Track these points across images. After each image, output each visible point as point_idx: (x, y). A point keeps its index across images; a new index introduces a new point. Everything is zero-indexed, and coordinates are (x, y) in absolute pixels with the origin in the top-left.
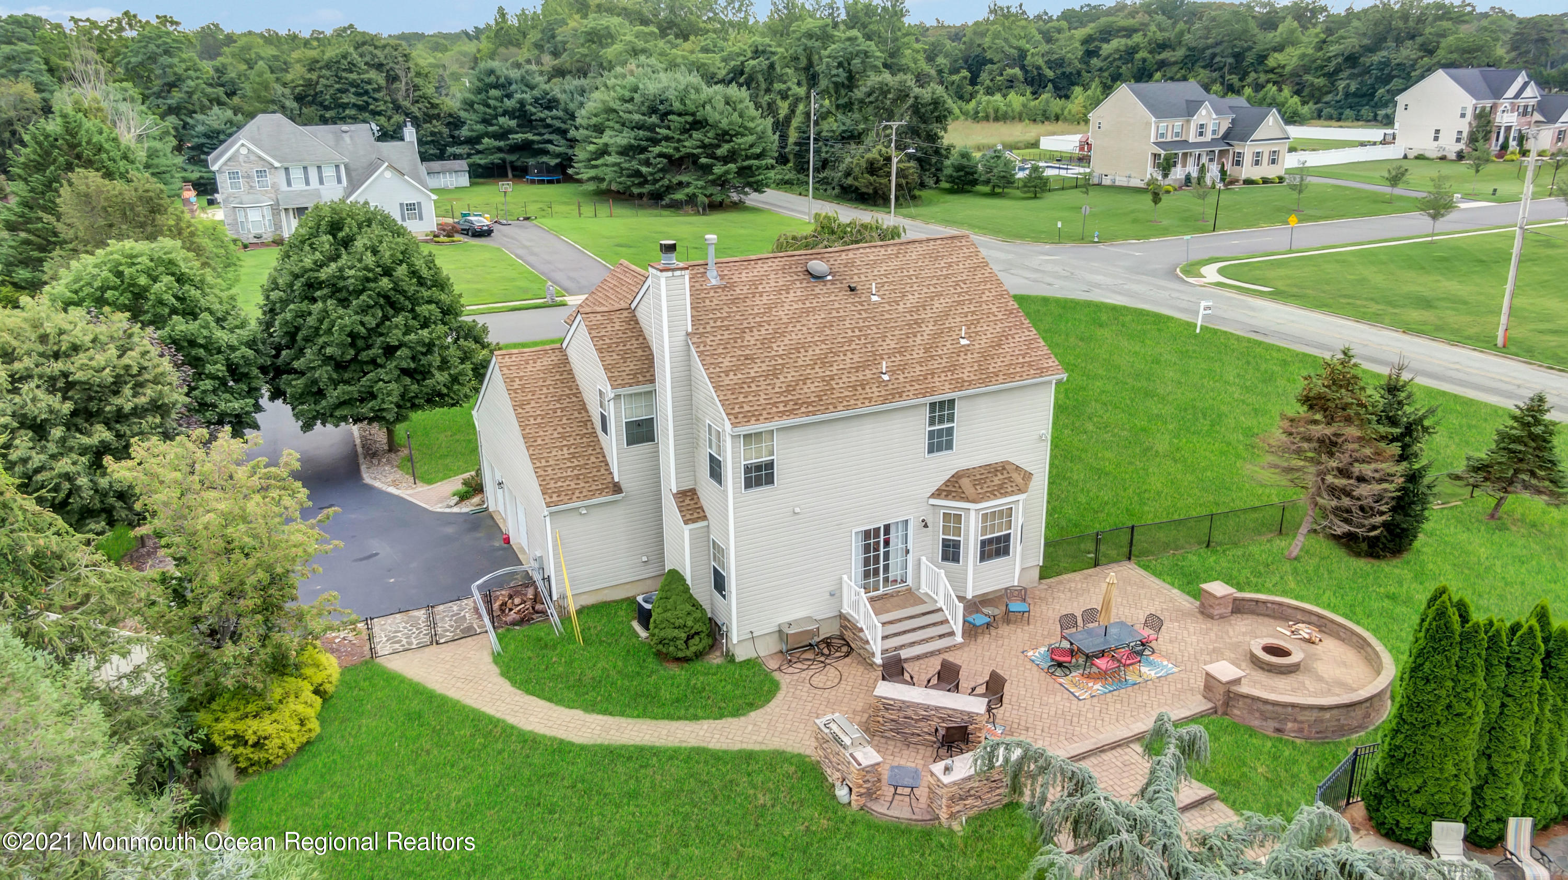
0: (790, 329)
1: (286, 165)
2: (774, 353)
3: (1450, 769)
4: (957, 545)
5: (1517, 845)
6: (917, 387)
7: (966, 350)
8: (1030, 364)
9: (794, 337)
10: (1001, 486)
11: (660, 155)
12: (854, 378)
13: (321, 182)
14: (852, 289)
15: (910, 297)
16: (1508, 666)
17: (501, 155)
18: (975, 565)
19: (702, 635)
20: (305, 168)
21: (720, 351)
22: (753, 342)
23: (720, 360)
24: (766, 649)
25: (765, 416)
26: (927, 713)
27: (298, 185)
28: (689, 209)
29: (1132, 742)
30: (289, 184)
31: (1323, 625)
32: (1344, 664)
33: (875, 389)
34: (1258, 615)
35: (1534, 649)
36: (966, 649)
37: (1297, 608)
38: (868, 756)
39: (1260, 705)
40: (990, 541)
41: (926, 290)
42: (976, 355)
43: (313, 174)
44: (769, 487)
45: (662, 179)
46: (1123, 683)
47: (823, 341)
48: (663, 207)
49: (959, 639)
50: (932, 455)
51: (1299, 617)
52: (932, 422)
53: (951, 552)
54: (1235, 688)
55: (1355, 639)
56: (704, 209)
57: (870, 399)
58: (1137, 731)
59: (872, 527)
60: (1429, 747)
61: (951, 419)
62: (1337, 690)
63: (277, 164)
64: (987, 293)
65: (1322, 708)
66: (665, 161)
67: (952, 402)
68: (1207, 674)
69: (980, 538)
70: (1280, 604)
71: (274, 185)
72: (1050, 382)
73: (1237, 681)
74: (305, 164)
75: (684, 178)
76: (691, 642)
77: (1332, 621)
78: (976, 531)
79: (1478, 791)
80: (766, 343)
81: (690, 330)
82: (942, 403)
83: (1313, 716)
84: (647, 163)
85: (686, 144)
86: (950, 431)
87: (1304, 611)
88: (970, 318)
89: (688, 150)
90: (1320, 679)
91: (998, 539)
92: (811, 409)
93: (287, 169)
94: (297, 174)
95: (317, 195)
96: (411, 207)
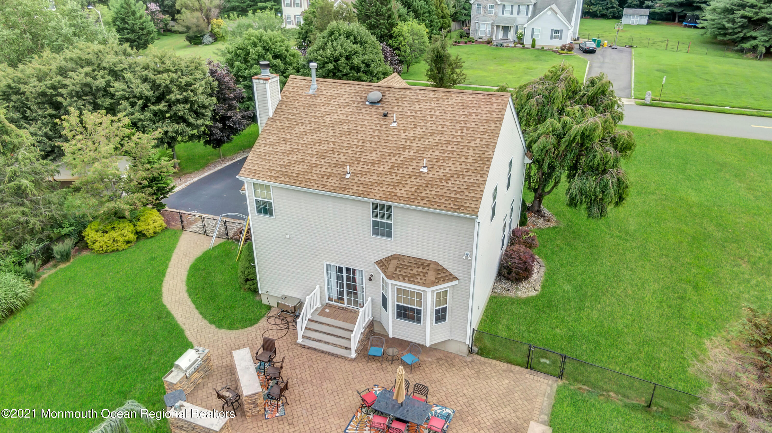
0: (324, 130)
1: (504, 3)
2: (301, 141)
4: (386, 299)
6: (361, 188)
9: (321, 135)
10: (414, 276)
11: (743, 17)
12: (329, 170)
13: (518, 14)
14: (385, 115)
15: (419, 129)
18: (393, 318)
20: (512, 6)
24: (275, 304)
27: (507, 14)
28: (750, 55)
30: (503, 13)
33: (334, 181)
41: (434, 127)
43: (515, 9)
44: (272, 217)
45: (739, 32)
47: (334, 143)
48: (737, 51)
49: (352, 355)
50: (375, 237)
52: (375, 215)
53: (385, 303)
56: (761, 56)
59: (339, 265)
61: (389, 217)
63: (499, 3)
66: (745, 20)
67: (389, 207)
69: (396, 303)
71: (496, 13)
74: (513, 3)
75: (754, 34)
78: (393, 297)
80: (303, 134)
81: (271, 116)
82: (382, 205)
84: (733, 22)
85: (763, 10)
88: (446, 155)
89: (763, 15)
91: (412, 310)
93: (504, 5)
94: (508, 8)
95: (515, 20)
96: (557, 32)
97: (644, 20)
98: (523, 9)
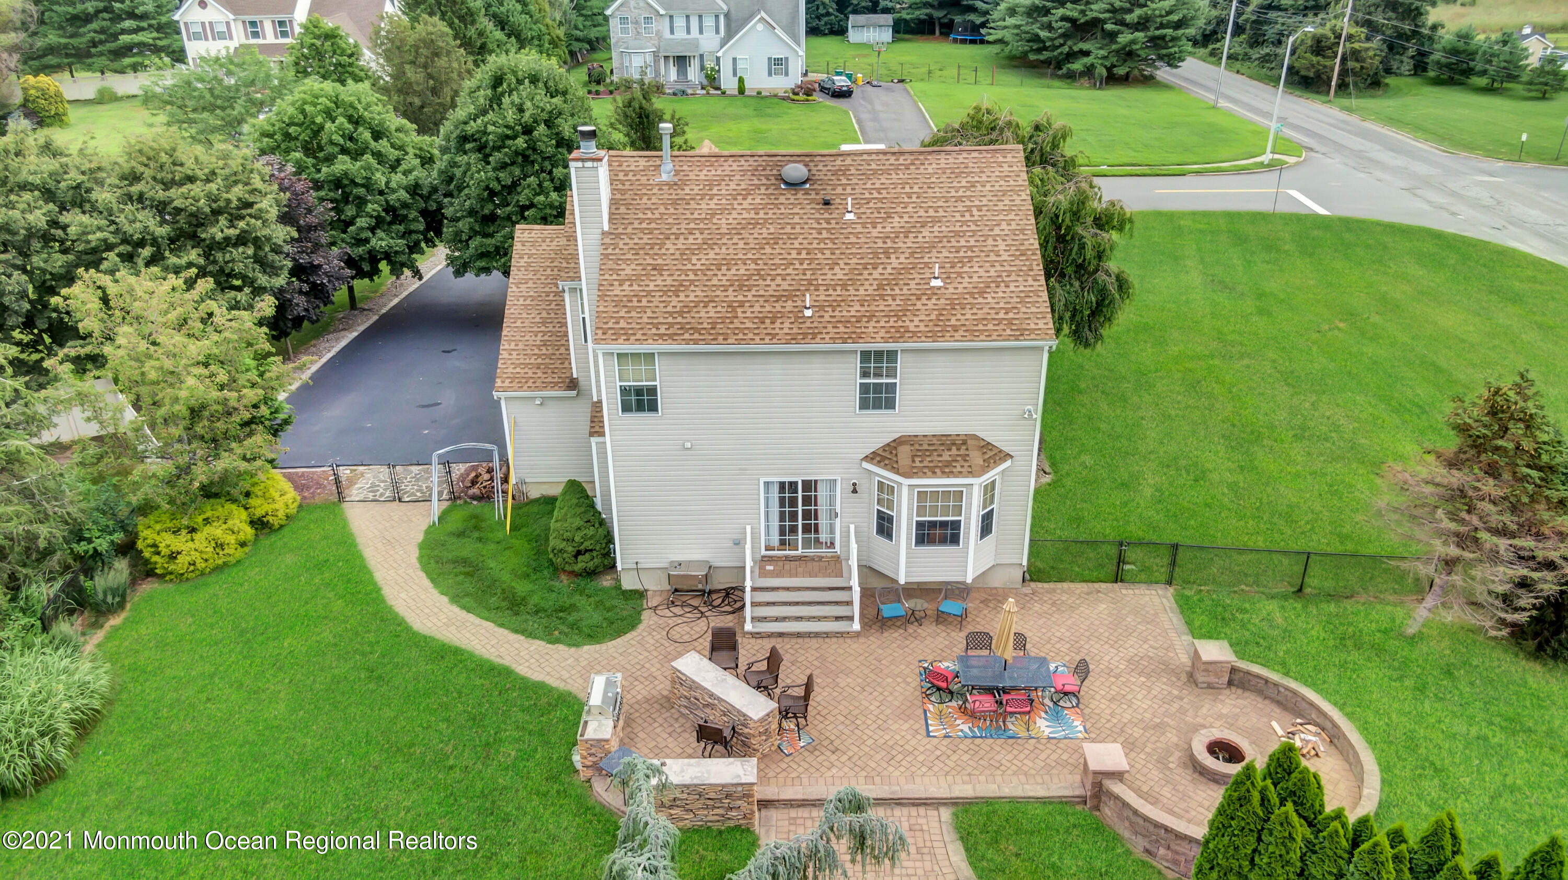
0: (724, 241)
1: (671, 13)
2: (689, 266)
4: (890, 519)
6: (842, 329)
7: (935, 291)
8: (1010, 322)
9: (724, 250)
10: (948, 464)
11: (1064, 19)
12: (768, 308)
13: (701, 32)
14: (827, 203)
15: (897, 219)
17: (928, 11)
18: (909, 549)
19: (595, 554)
20: (688, 17)
21: (629, 256)
22: (672, 251)
23: (624, 266)
24: (658, 583)
25: (638, 337)
27: (680, 34)
28: (1085, 81)
29: (945, 804)
30: (672, 32)
33: (787, 325)
36: (862, 640)
38: (601, 729)
39: (1131, 814)
40: (933, 524)
41: (922, 213)
42: (943, 301)
43: (694, 22)
44: (653, 414)
45: (1062, 45)
46: (1001, 732)
47: (755, 261)
48: (1061, 77)
49: (856, 626)
50: (864, 411)
51: (1314, 716)
52: (865, 374)
53: (885, 526)
54: (1109, 783)
55: (1359, 767)
56: (1101, 83)
57: (774, 336)
59: (787, 479)
61: (892, 373)
63: (662, 12)
64: (1004, 225)
66: (1068, 25)
67: (892, 355)
69: (916, 519)
70: (1295, 693)
71: (658, 32)
72: (1041, 349)
73: (1125, 775)
74: (688, 12)
75: (1085, 46)
76: (580, 558)
77: (1343, 735)
78: (910, 509)
80: (687, 253)
81: (606, 228)
82: (879, 354)
84: (1049, 27)
85: (1093, 7)
86: (891, 388)
88: (962, 254)
89: (1095, 15)
91: (944, 524)
92: (696, 336)
93: (671, 17)
94: (680, 22)
95: (695, 44)
96: (778, 62)
97: (887, 35)
98: (709, 22)
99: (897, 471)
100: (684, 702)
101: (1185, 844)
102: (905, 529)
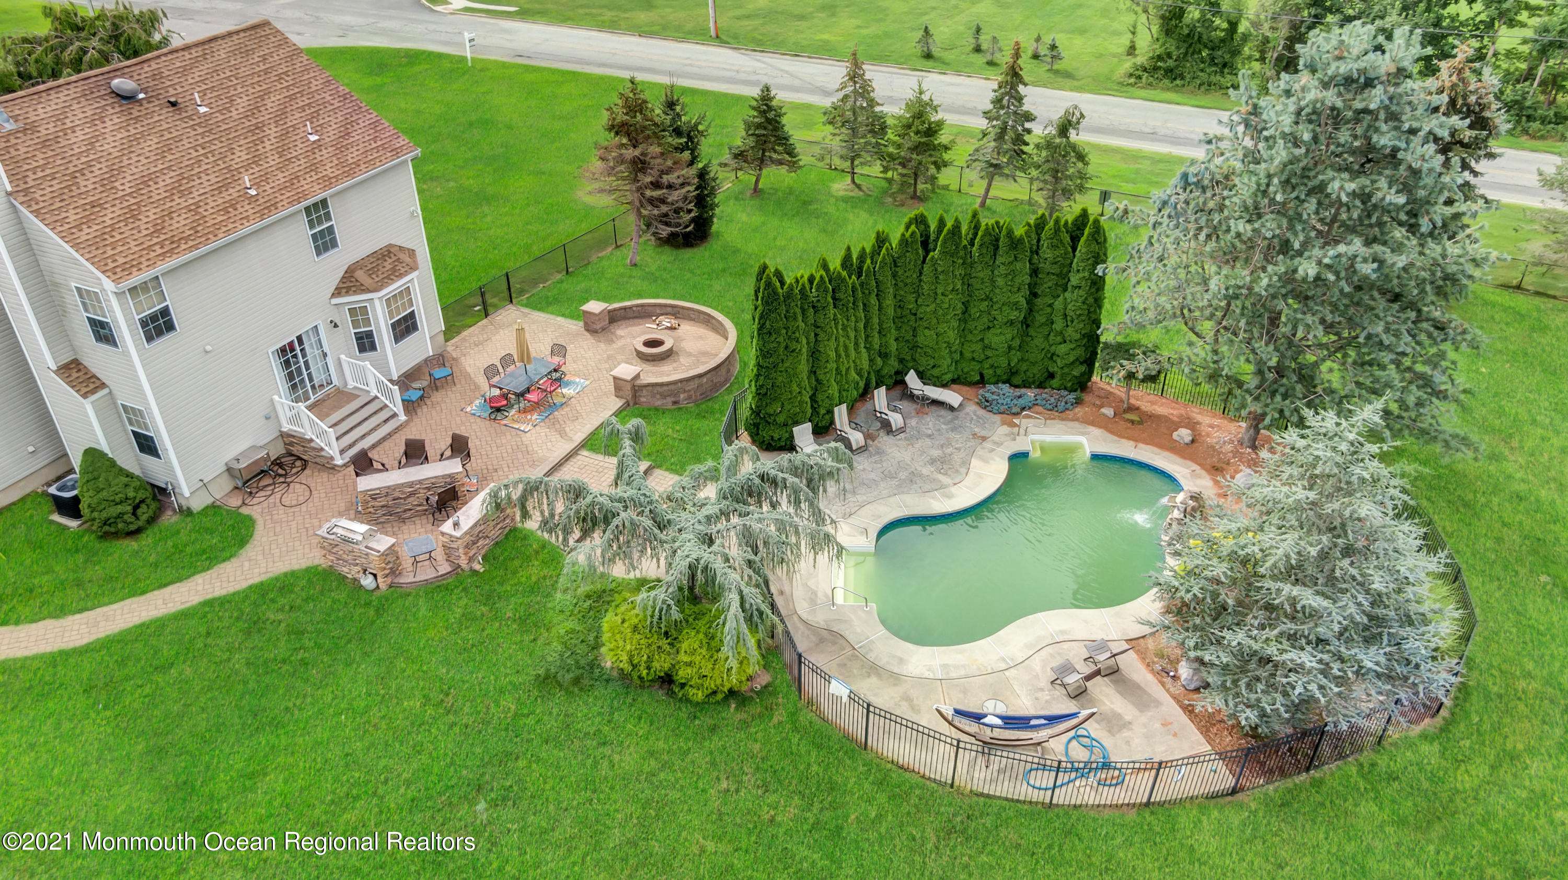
0: (126, 162)
2: (121, 194)
3: (795, 389)
4: (370, 335)
5: (842, 425)
6: (288, 195)
7: (318, 145)
8: (383, 147)
9: (134, 170)
10: (394, 270)
12: (220, 201)
14: (173, 104)
15: (239, 101)
16: (814, 307)
18: (392, 348)
19: (148, 502)
21: (58, 204)
22: (91, 187)
23: (64, 215)
24: (221, 490)
25: (145, 263)
26: (411, 489)
29: (579, 449)
31: (676, 312)
32: (701, 338)
33: (247, 207)
34: (629, 318)
35: (826, 291)
36: (412, 424)
37: (655, 305)
38: (383, 542)
39: (659, 388)
40: (399, 321)
41: (252, 90)
42: (330, 149)
44: (171, 335)
46: (554, 407)
47: (169, 168)
49: (403, 418)
50: (322, 257)
51: (658, 311)
52: (312, 226)
53: (366, 342)
54: (638, 382)
55: (702, 316)
57: (247, 218)
58: (579, 440)
59: (285, 342)
60: (780, 379)
61: (328, 217)
62: (703, 359)
65: (700, 376)
67: (324, 202)
68: (615, 378)
69: (390, 322)
70: (642, 306)
72: (406, 161)
73: (637, 376)
76: (139, 512)
77: (683, 308)
78: (385, 317)
79: (813, 398)
80: (107, 183)
81: (9, 189)
82: (315, 205)
83: (693, 385)
86: (330, 230)
87: (660, 305)
88: (308, 112)
90: (689, 355)
91: (405, 318)
92: (191, 243)
99: (369, 291)
100: (380, 512)
101: (691, 383)
102: (384, 336)
